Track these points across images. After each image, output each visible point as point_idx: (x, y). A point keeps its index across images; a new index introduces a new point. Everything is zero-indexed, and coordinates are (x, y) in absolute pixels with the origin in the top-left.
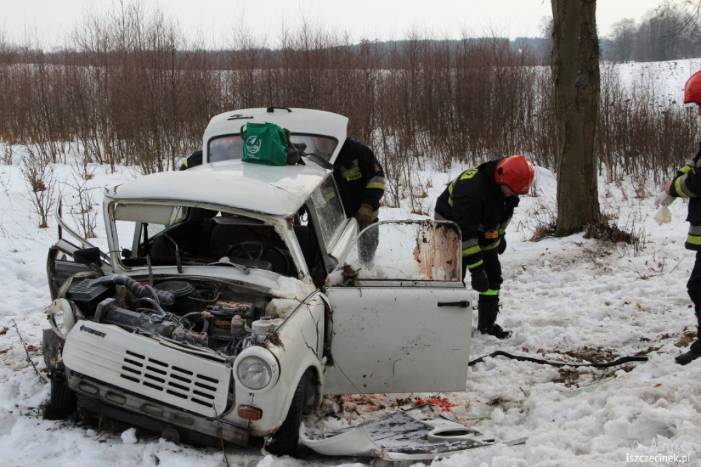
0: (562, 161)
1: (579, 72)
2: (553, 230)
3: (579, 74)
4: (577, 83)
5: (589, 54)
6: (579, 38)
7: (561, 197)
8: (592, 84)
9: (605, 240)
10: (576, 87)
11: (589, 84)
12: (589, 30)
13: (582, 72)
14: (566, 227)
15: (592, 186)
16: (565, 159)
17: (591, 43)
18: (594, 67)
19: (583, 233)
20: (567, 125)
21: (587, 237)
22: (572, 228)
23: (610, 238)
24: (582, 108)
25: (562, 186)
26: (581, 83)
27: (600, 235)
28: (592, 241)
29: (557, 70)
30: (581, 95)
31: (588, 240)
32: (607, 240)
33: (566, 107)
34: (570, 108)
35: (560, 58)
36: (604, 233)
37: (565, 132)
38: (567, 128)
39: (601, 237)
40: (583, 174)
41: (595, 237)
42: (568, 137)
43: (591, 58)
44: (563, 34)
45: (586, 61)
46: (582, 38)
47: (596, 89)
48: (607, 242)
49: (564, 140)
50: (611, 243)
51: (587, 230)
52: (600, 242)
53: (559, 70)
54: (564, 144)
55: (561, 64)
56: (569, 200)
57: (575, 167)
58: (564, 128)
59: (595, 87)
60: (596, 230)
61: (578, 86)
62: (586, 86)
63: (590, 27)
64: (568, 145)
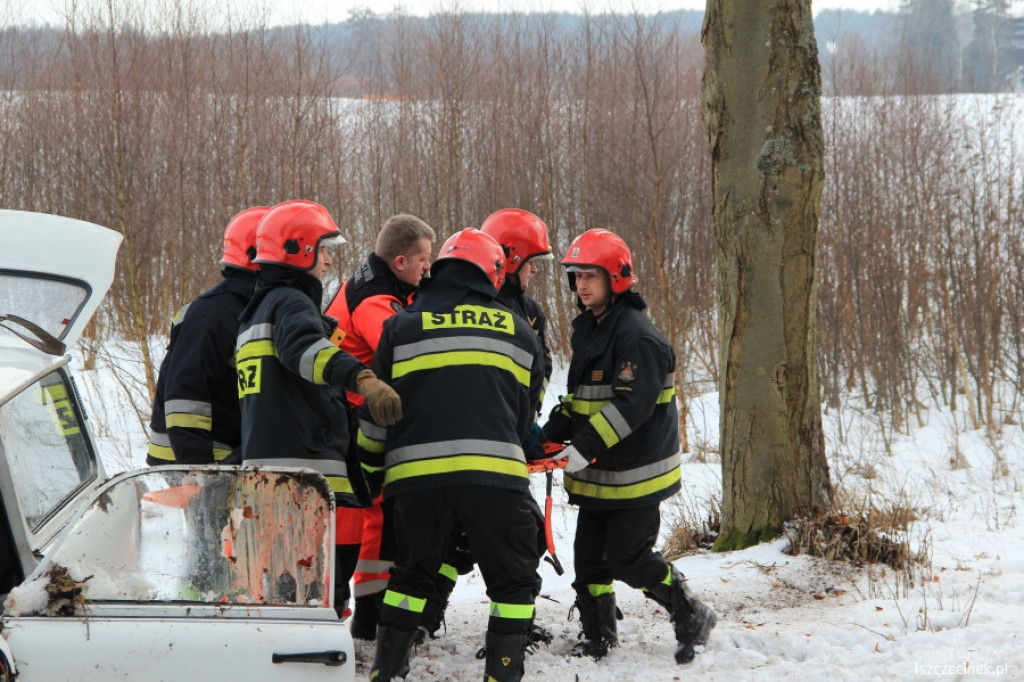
0: (730, 355)
1: (769, 129)
2: (714, 534)
3: (768, 137)
4: (765, 157)
5: (793, 85)
6: (768, 44)
7: (729, 447)
8: (801, 161)
9: (835, 559)
10: (760, 167)
11: (794, 162)
12: (792, 24)
13: (776, 130)
14: (742, 526)
15: (806, 421)
16: (736, 349)
17: (799, 56)
18: (807, 118)
19: (782, 542)
20: (741, 263)
21: (792, 551)
22: (756, 527)
23: (847, 553)
24: (778, 221)
25: (730, 419)
26: (774, 157)
27: (823, 545)
28: (802, 561)
29: (716, 123)
30: (775, 188)
31: (790, 559)
32: (841, 559)
33: (738, 217)
34: (746, 220)
35: (721, 92)
36: (834, 542)
37: (735, 279)
38: (740, 271)
39: (826, 552)
40: (780, 389)
41: (812, 552)
42: (743, 295)
43: (799, 95)
44: (728, 33)
45: (786, 103)
46: (775, 45)
47: (813, 172)
48: (839, 564)
49: (734, 301)
50: (849, 567)
51: (792, 533)
52: (822, 562)
53: (721, 125)
54: (734, 312)
55: (724, 108)
56: (749, 455)
57: (762, 371)
58: (733, 271)
59: (808, 168)
60: (814, 533)
61: (765, 165)
62: (786, 166)
63: (794, 16)
64: (744, 315)
